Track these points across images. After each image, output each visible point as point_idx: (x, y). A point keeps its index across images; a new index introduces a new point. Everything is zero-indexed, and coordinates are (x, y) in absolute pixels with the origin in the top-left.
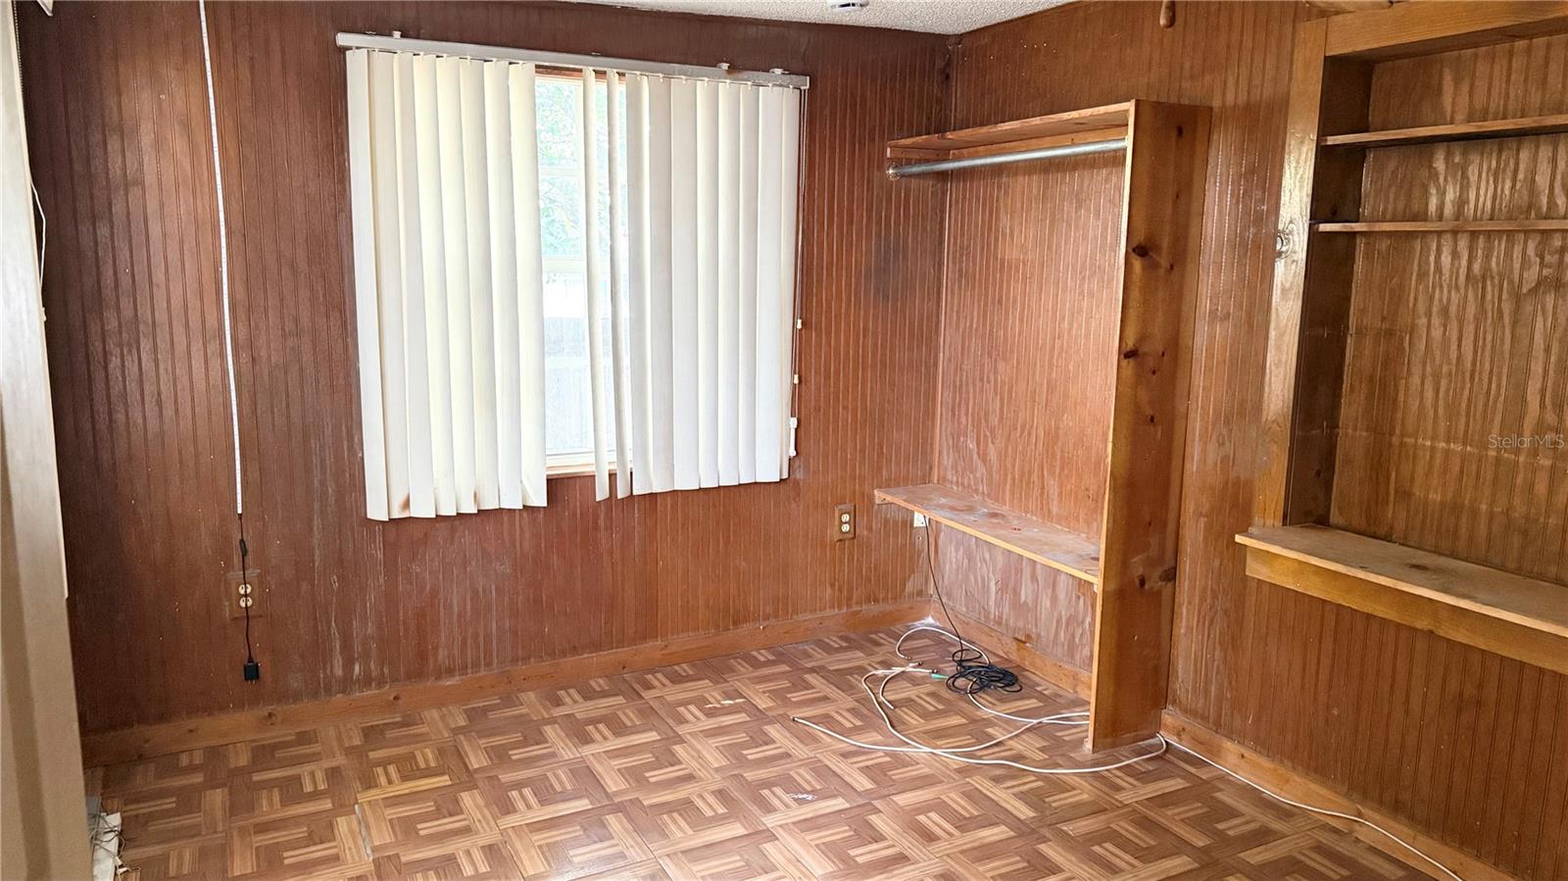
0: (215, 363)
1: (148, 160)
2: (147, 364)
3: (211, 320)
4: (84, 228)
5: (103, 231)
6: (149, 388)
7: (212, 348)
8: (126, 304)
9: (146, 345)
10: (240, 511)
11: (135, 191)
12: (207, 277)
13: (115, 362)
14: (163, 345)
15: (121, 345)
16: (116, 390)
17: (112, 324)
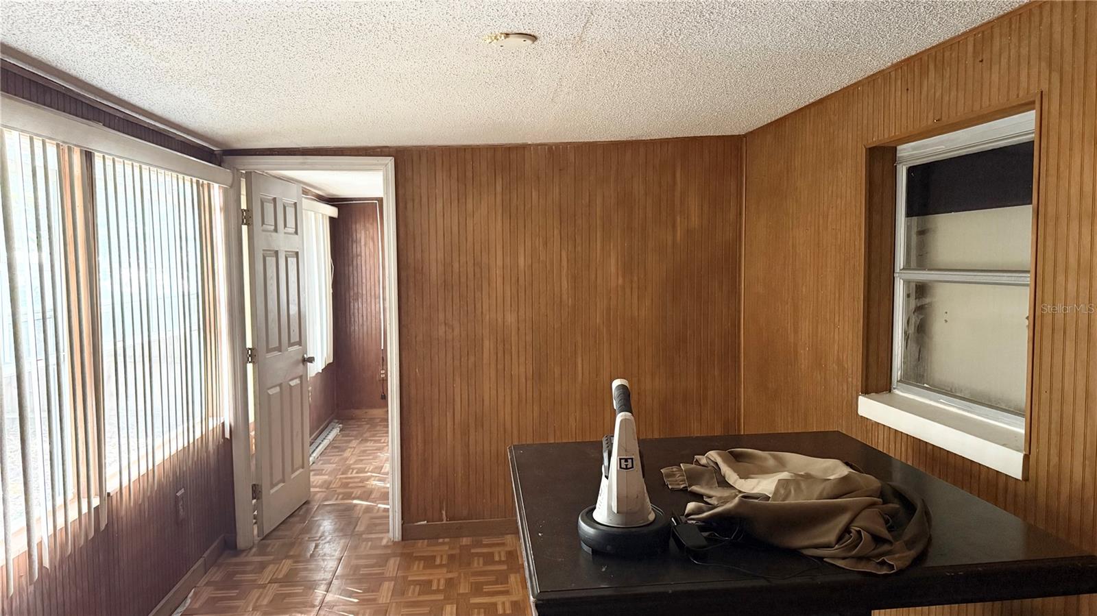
0: (377, 306)
1: (363, 248)
2: (360, 305)
3: (377, 293)
4: (347, 268)
5: (351, 268)
6: (360, 312)
7: (377, 300)
8: (355, 289)
9: (360, 300)
10: (382, 348)
11: (359, 258)
12: (377, 279)
13: (352, 304)
14: (364, 300)
15: (353, 300)
16: (352, 312)
17: (352, 294)
